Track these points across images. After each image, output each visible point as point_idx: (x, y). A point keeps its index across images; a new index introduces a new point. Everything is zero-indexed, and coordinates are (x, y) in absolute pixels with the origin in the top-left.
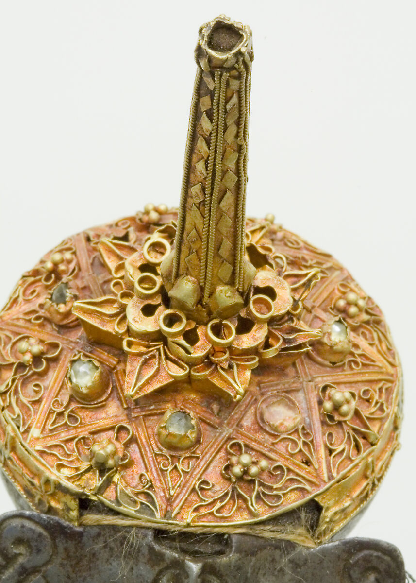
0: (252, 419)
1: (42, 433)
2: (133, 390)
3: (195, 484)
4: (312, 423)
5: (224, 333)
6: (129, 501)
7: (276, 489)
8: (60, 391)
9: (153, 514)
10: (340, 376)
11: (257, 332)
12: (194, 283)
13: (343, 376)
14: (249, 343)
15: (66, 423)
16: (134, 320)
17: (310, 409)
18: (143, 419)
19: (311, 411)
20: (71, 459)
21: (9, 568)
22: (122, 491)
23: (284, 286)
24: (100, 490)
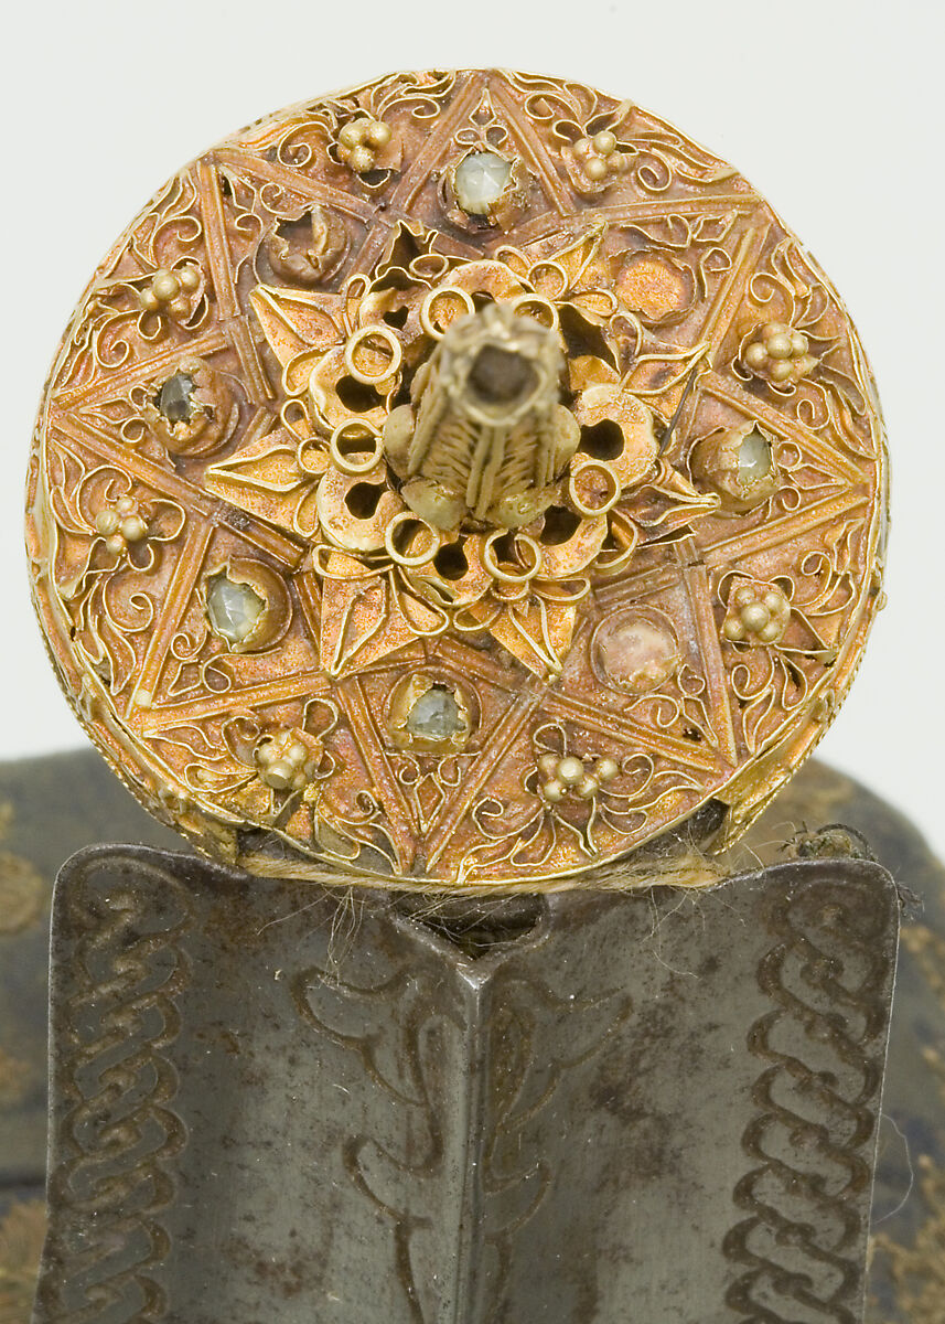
0: (580, 664)
1: (155, 698)
2: (337, 666)
3: (471, 807)
4: (702, 654)
5: (519, 549)
6: (338, 842)
7: (636, 803)
8: (187, 610)
9: (388, 867)
10: (760, 538)
11: (587, 536)
12: (451, 498)
13: (764, 535)
14: (571, 566)
15: (202, 686)
16: (331, 522)
17: (697, 624)
18: (359, 680)
19: (701, 627)
20: (218, 758)
21: (103, 931)
22: (323, 824)
23: (639, 414)
24: (280, 822)
